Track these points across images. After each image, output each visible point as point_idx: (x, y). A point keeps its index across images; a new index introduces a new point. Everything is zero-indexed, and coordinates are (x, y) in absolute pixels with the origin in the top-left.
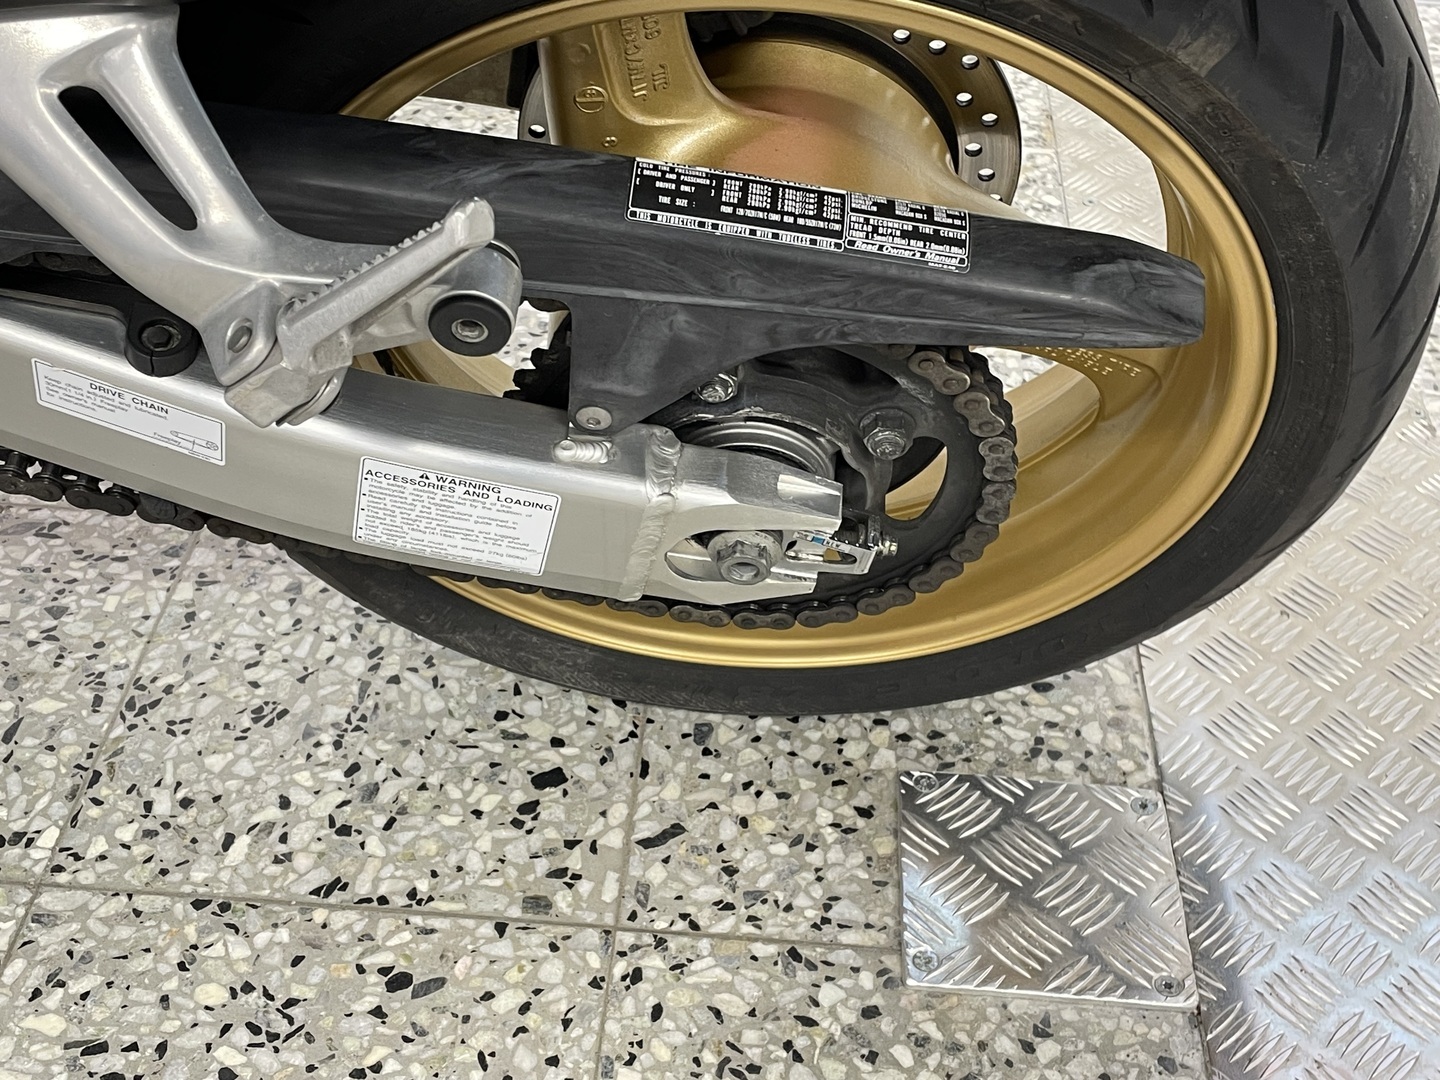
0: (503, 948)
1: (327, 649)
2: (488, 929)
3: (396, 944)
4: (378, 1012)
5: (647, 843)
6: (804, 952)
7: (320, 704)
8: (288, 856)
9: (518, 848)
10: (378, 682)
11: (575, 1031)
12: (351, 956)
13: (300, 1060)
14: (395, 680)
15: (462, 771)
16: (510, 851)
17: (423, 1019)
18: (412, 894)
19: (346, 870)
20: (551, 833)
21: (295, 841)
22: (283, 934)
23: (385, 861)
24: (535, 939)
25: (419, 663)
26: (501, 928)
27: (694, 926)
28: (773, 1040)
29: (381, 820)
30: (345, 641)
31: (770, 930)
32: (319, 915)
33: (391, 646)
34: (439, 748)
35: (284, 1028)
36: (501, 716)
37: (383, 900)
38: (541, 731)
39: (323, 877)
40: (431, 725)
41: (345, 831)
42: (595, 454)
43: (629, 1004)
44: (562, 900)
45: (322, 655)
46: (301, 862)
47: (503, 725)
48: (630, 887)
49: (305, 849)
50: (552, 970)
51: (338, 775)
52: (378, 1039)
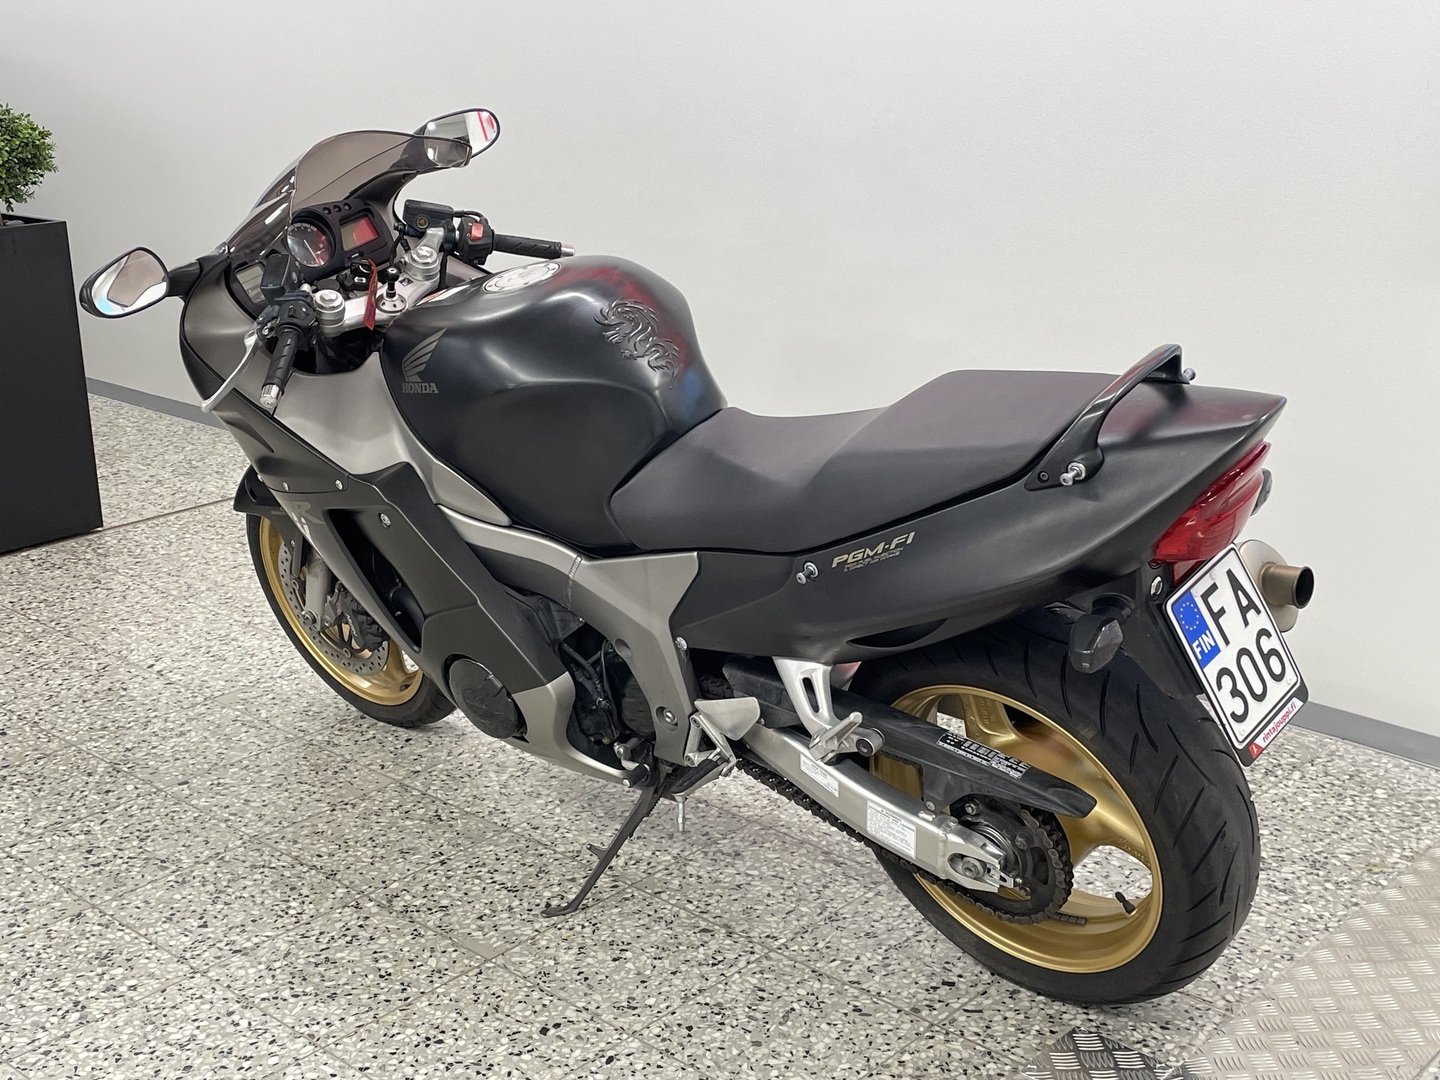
0: (897, 1016)
1: (905, 925)
2: (895, 1010)
3: (864, 1001)
4: (846, 1014)
5: (966, 1011)
6: (993, 1054)
7: (889, 939)
8: (848, 971)
9: (922, 995)
10: (913, 940)
11: (900, 1041)
12: (848, 1000)
13: (815, 1015)
14: (920, 941)
15: (921, 971)
16: (918, 996)
17: (857, 1020)
18: (879, 994)
19: (862, 980)
20: (936, 997)
21: (852, 968)
22: (832, 987)
23: (877, 983)
24: (908, 1017)
25: (932, 940)
26: (899, 1011)
27: (962, 1034)
28: (961, 1068)
29: (884, 973)
30: (912, 925)
31: (987, 1045)
32: (846, 987)
33: (926, 932)
34: (919, 963)
35: (816, 1006)
36: (947, 963)
37: (869, 991)
38: (957, 971)
39: (856, 979)
40: (921, 956)
41: (871, 971)
42: (930, 818)
43: (923, 1042)
44: (925, 1013)
45: (901, 927)
46: (851, 973)
47: (946, 966)
48: (950, 1018)
49: (855, 971)
50: (907, 1026)
51: (880, 958)
52: (841, 1019)
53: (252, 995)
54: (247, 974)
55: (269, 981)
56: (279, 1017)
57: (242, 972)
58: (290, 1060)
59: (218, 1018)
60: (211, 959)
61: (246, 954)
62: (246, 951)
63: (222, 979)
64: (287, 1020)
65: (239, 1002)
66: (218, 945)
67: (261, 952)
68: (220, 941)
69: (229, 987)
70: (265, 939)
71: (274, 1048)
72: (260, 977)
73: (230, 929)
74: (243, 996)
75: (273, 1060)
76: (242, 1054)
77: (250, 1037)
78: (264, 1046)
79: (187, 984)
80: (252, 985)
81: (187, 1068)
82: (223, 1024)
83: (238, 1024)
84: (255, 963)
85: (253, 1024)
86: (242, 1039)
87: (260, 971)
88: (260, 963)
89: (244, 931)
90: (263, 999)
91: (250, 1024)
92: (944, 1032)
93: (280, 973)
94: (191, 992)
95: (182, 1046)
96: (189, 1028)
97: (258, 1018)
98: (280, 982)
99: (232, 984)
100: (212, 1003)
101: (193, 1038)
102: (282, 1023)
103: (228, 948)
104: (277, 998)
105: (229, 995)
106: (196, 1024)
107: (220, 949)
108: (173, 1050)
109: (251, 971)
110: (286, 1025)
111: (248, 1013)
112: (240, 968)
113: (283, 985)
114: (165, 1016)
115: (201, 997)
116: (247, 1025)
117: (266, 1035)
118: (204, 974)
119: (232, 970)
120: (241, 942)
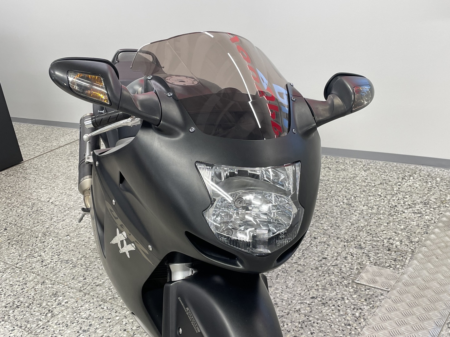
0: (311, 271)
1: (306, 243)
2: (310, 269)
3: (300, 268)
4: (296, 273)
5: (332, 266)
6: (345, 278)
7: (302, 247)
8: (293, 259)
9: (317, 263)
10: (310, 247)
11: (315, 278)
12: (295, 268)
13: (286, 275)
14: (312, 247)
15: (315, 256)
16: (316, 264)
17: (300, 274)
18: (304, 265)
19: (298, 261)
20: (322, 263)
21: (294, 258)
22: (289, 265)
23: (302, 262)
24: (315, 271)
25: (315, 246)
26: (312, 269)
27: (333, 273)
28: (336, 283)
29: (304, 258)
30: (308, 242)
31: (342, 275)
32: (293, 265)
33: (313, 244)
34: (313, 254)
35: (286, 272)
36: (322, 252)
37: (301, 265)
38: (326, 254)
39: (295, 262)
40: (314, 251)
41: (300, 258)
43: (322, 278)
44: (320, 268)
45: (305, 243)
46: (294, 260)
47: (322, 253)
48: (328, 269)
49: (295, 259)
50: (316, 273)
51: (301, 254)
52: (294, 275)
53: (106, 298)
54: (102, 292)
55: (110, 293)
56: (116, 304)
57: (101, 292)
58: (123, 317)
59: (96, 308)
60: (90, 289)
61: (100, 286)
62: (101, 285)
63: (95, 295)
64: (119, 304)
65: (102, 301)
66: (91, 284)
67: (105, 284)
68: (91, 283)
69: (98, 297)
70: (106, 280)
71: (117, 314)
72: (107, 292)
73: (94, 279)
74: (103, 299)
75: (118, 318)
76: (107, 318)
77: (108, 312)
78: (113, 314)
79: (84, 298)
80: (105, 295)
81: (90, 325)
82: (99, 309)
83: (103, 308)
84: (104, 288)
85: (108, 307)
86: (106, 313)
87: (106, 290)
88: (106, 288)
89: (98, 279)
90: (110, 299)
91: (107, 308)
92: (327, 273)
93: (113, 290)
94: (86, 301)
95: (87, 319)
96: (88, 312)
97: (110, 305)
98: (114, 293)
99: (98, 296)
100: (93, 303)
101: (90, 315)
102: (118, 306)
103: (94, 285)
104: (114, 298)
105: (98, 299)
106: (90, 311)
107: (92, 285)
108: (84, 320)
109: (104, 291)
110: (119, 306)
111: (106, 304)
112: (100, 290)
113: (115, 293)
114: (79, 310)
115: (89, 302)
116: (106, 308)
117: (113, 310)
118: (89, 294)
119: (97, 291)
120: (98, 282)
